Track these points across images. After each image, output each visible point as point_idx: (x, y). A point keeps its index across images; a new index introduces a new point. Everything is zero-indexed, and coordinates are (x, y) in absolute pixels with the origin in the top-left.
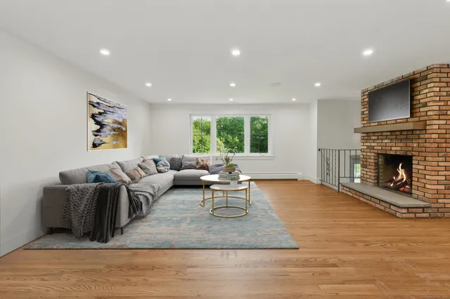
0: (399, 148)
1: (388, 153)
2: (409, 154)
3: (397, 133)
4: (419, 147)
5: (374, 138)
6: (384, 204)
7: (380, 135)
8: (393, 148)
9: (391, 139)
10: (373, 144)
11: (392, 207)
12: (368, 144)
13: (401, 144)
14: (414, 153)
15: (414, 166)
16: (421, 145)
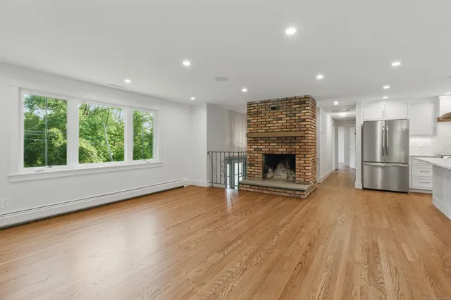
0: (284, 150)
1: (275, 153)
2: (293, 153)
3: (283, 139)
4: (300, 148)
5: (262, 142)
6: (289, 192)
7: (268, 140)
8: (280, 150)
9: (278, 143)
10: (260, 147)
11: (296, 192)
12: (256, 147)
13: (287, 147)
14: (297, 153)
15: (297, 162)
16: (302, 147)
